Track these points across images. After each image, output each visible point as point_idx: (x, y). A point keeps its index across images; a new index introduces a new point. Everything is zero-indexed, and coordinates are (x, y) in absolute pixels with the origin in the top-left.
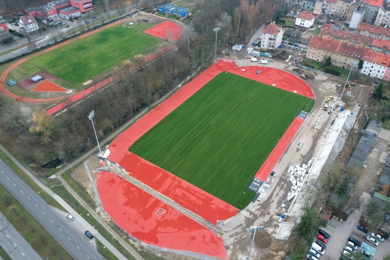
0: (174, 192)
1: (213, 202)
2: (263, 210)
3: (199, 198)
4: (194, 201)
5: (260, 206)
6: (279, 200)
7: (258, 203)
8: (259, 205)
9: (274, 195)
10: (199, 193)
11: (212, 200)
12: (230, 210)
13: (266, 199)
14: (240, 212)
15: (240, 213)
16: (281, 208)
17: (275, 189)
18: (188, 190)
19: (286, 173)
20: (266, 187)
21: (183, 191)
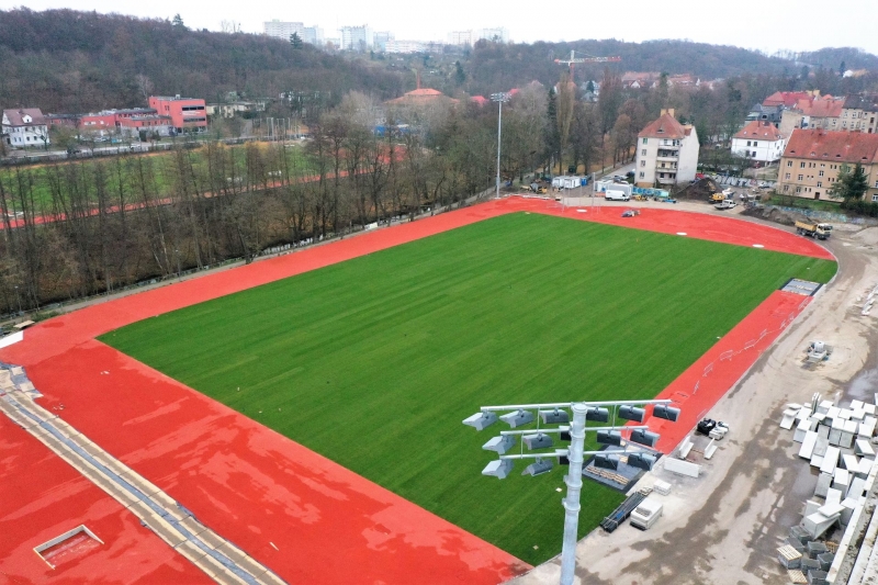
0: (196, 468)
1: (378, 518)
2: (666, 570)
3: (307, 495)
4: (279, 508)
5: (645, 554)
6: (757, 533)
7: (637, 535)
8: (638, 546)
9: (723, 506)
10: (321, 478)
11: (377, 506)
12: (464, 557)
13: (683, 523)
14: (523, 572)
15: (525, 579)
16: (776, 572)
17: (725, 485)
18: (272, 464)
19: (772, 428)
20: (676, 474)
21: (243, 466)
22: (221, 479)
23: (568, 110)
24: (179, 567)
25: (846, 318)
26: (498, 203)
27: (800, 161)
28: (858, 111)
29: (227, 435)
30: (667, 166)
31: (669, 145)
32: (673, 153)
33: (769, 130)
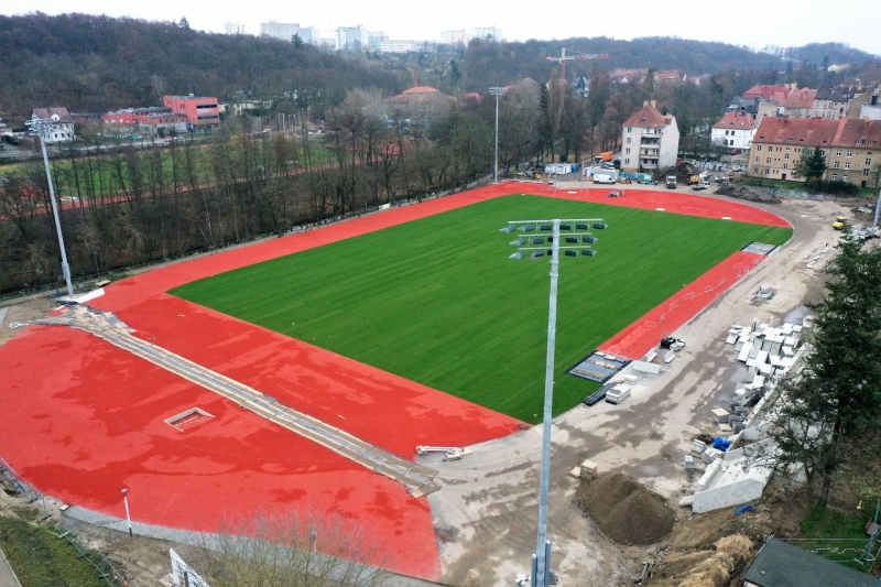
0: (271, 373)
1: (415, 400)
2: (631, 426)
3: (361, 389)
4: (341, 396)
5: (616, 417)
6: (699, 405)
7: (611, 407)
8: (611, 413)
9: (676, 390)
10: (369, 378)
11: (416, 394)
12: (483, 421)
13: (646, 400)
14: (527, 428)
15: (528, 432)
16: (710, 425)
17: (680, 378)
18: (331, 370)
19: (719, 344)
20: (642, 372)
21: (309, 372)
22: (294, 380)
23: (559, 103)
24: (274, 429)
25: (793, 270)
26: (496, 187)
27: (768, 146)
28: (828, 102)
29: (292, 354)
30: (650, 153)
31: (651, 134)
32: (655, 140)
33: (746, 121)
